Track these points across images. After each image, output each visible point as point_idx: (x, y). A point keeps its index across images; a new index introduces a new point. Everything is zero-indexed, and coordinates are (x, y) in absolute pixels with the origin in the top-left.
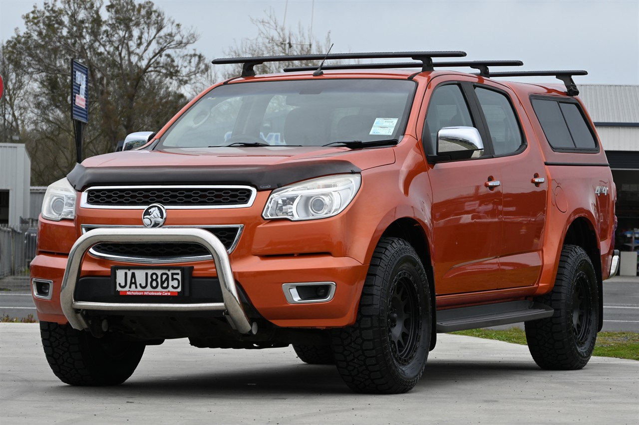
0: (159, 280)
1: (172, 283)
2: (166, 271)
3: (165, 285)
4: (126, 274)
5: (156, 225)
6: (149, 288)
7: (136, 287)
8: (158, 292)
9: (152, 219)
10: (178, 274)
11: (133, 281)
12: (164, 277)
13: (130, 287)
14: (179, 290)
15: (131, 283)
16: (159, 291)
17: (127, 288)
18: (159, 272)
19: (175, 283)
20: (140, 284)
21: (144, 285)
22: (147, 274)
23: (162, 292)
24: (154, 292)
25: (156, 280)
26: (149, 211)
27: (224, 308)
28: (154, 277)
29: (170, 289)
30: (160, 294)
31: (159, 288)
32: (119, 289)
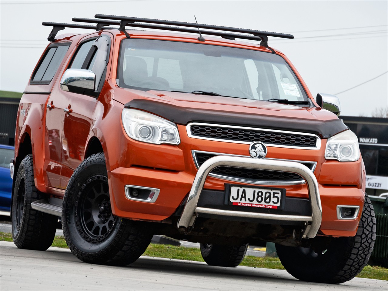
0: (263, 197)
1: (272, 199)
2: (270, 191)
3: (268, 200)
4: (238, 190)
5: (260, 157)
6: (255, 202)
7: (246, 200)
8: (263, 205)
9: (257, 153)
10: (278, 193)
11: (244, 196)
12: (268, 195)
13: (241, 200)
14: (278, 205)
15: (242, 197)
17: (238, 201)
18: (264, 191)
19: (275, 200)
20: (249, 199)
21: (251, 199)
22: (254, 192)
23: (266, 205)
24: (259, 205)
25: (261, 196)
26: (255, 146)
27: (311, 220)
28: (260, 194)
29: (271, 204)
30: (264, 207)
31: (263, 203)
32: (232, 200)
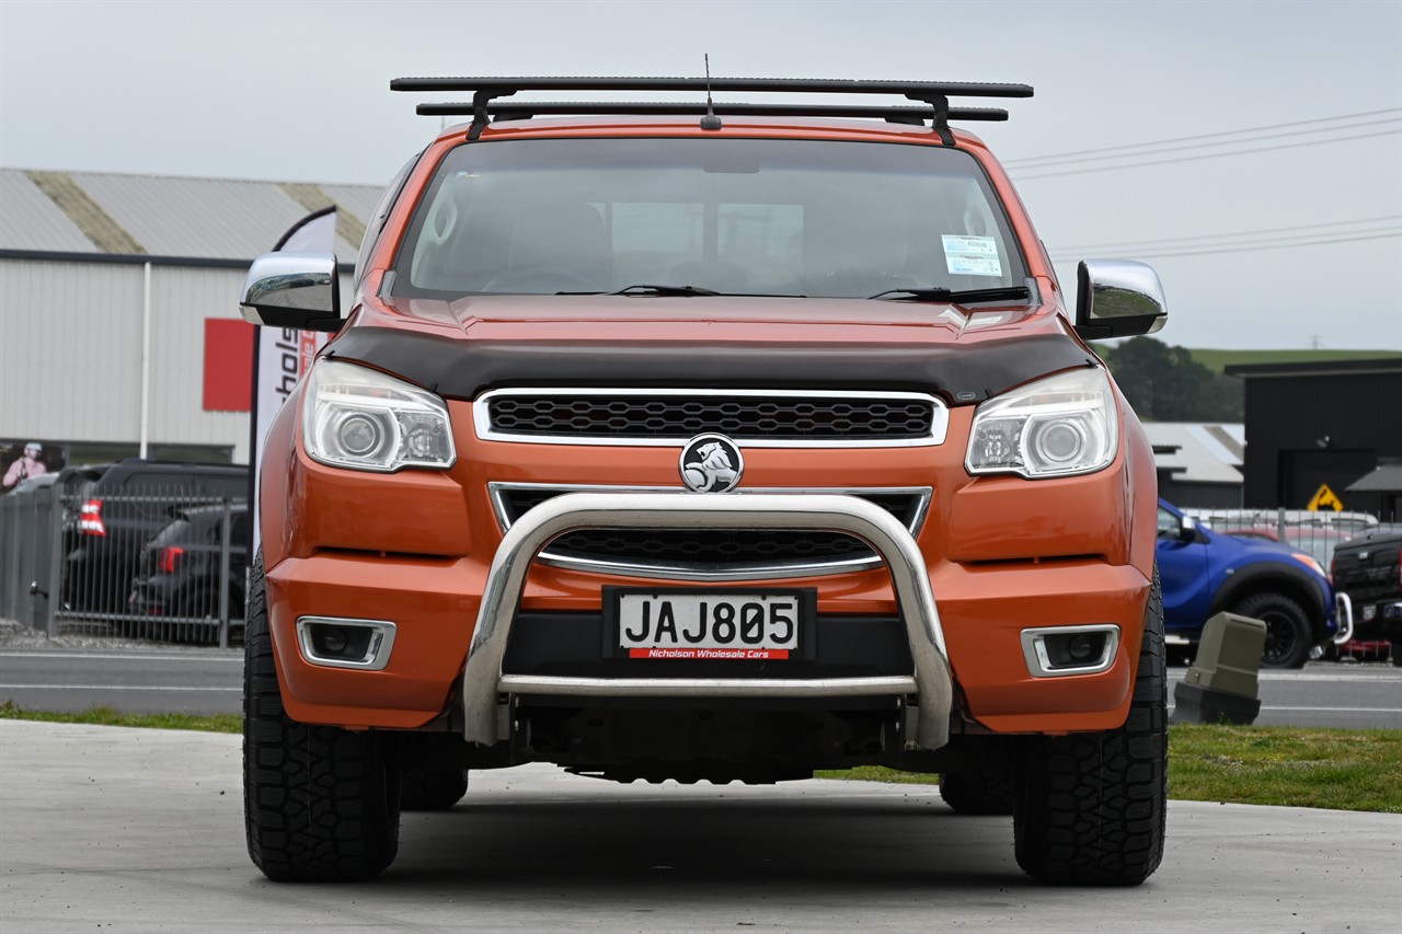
0: (737, 621)
1: (769, 628)
2: (758, 600)
3: (753, 633)
4: (646, 606)
5: (720, 486)
6: (709, 640)
7: (674, 639)
8: (736, 650)
9: (708, 473)
10: (789, 606)
11: (666, 624)
12: (751, 613)
13: (658, 639)
14: (792, 644)
15: (661, 629)
16: (738, 648)
17: (649, 642)
18: (737, 603)
19: (780, 629)
20: (686, 633)
21: (695, 633)
22: (704, 607)
23: (746, 651)
24: (723, 650)
25: (729, 621)
26: (699, 451)
27: (914, 689)
28: (724, 614)
29: (767, 643)
30: (741, 655)
31: (737, 642)
32: (625, 642)
